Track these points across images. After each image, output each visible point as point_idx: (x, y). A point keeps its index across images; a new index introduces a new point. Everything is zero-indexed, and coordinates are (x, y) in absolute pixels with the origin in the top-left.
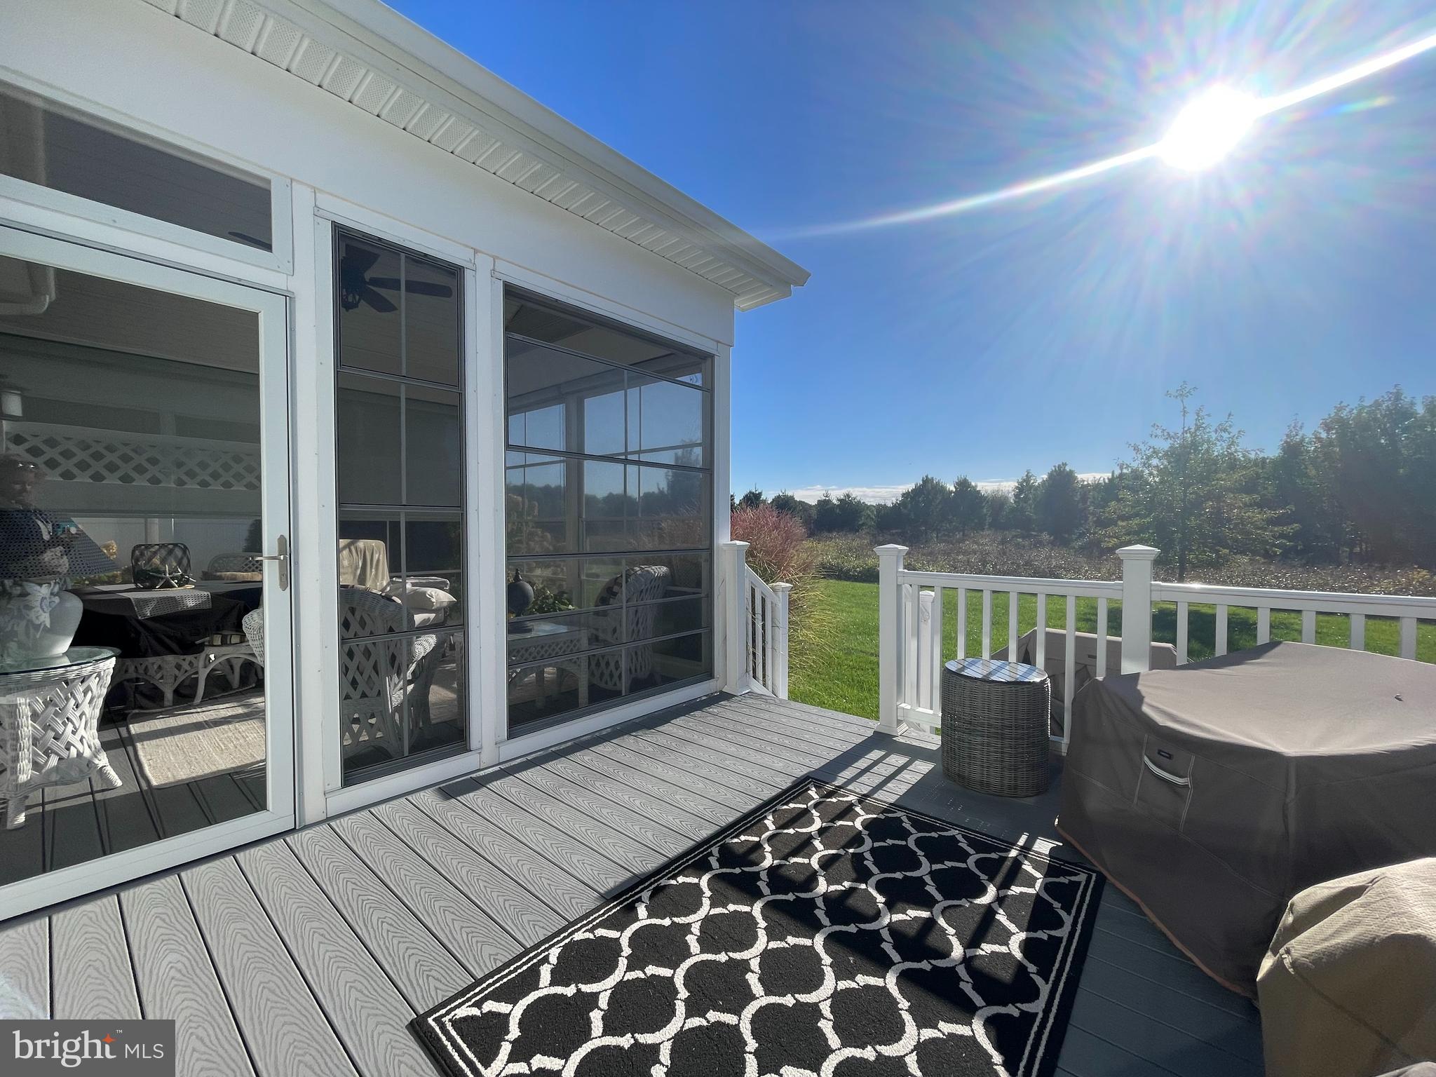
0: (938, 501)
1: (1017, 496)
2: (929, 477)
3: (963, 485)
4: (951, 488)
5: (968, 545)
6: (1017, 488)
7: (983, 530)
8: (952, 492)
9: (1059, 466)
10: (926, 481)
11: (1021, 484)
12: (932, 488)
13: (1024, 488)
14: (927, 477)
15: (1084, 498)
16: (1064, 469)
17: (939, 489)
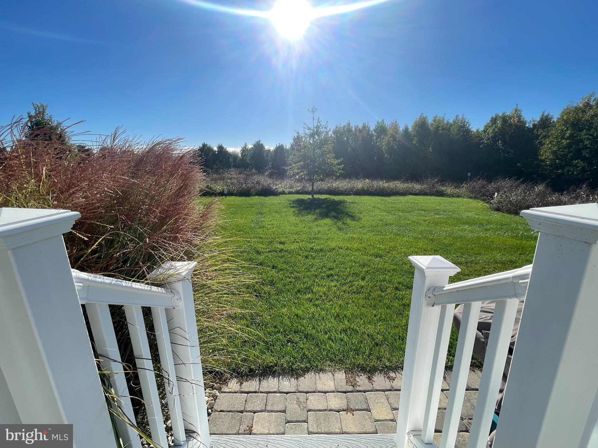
0: (211, 155)
1: (242, 154)
2: (205, 143)
3: (221, 148)
4: (215, 149)
5: (226, 175)
6: (242, 150)
7: (230, 168)
8: (216, 151)
9: (258, 142)
10: (204, 145)
11: (243, 148)
12: (208, 149)
13: (244, 150)
14: (204, 143)
15: (267, 156)
16: (260, 143)
17: (210, 150)
